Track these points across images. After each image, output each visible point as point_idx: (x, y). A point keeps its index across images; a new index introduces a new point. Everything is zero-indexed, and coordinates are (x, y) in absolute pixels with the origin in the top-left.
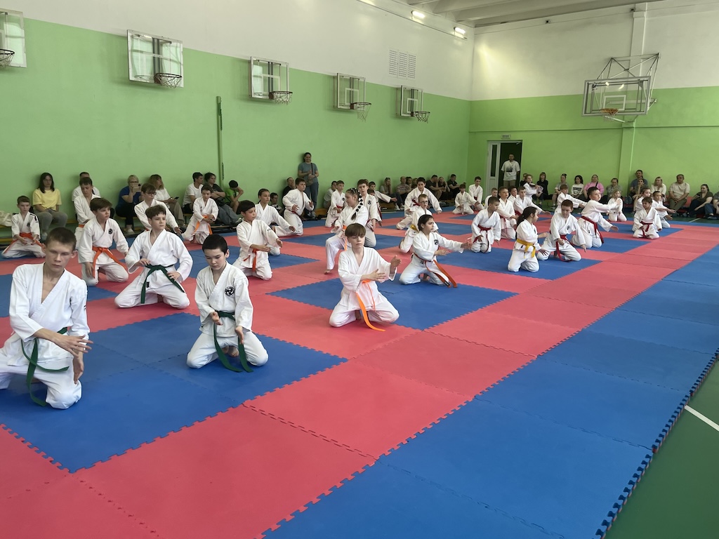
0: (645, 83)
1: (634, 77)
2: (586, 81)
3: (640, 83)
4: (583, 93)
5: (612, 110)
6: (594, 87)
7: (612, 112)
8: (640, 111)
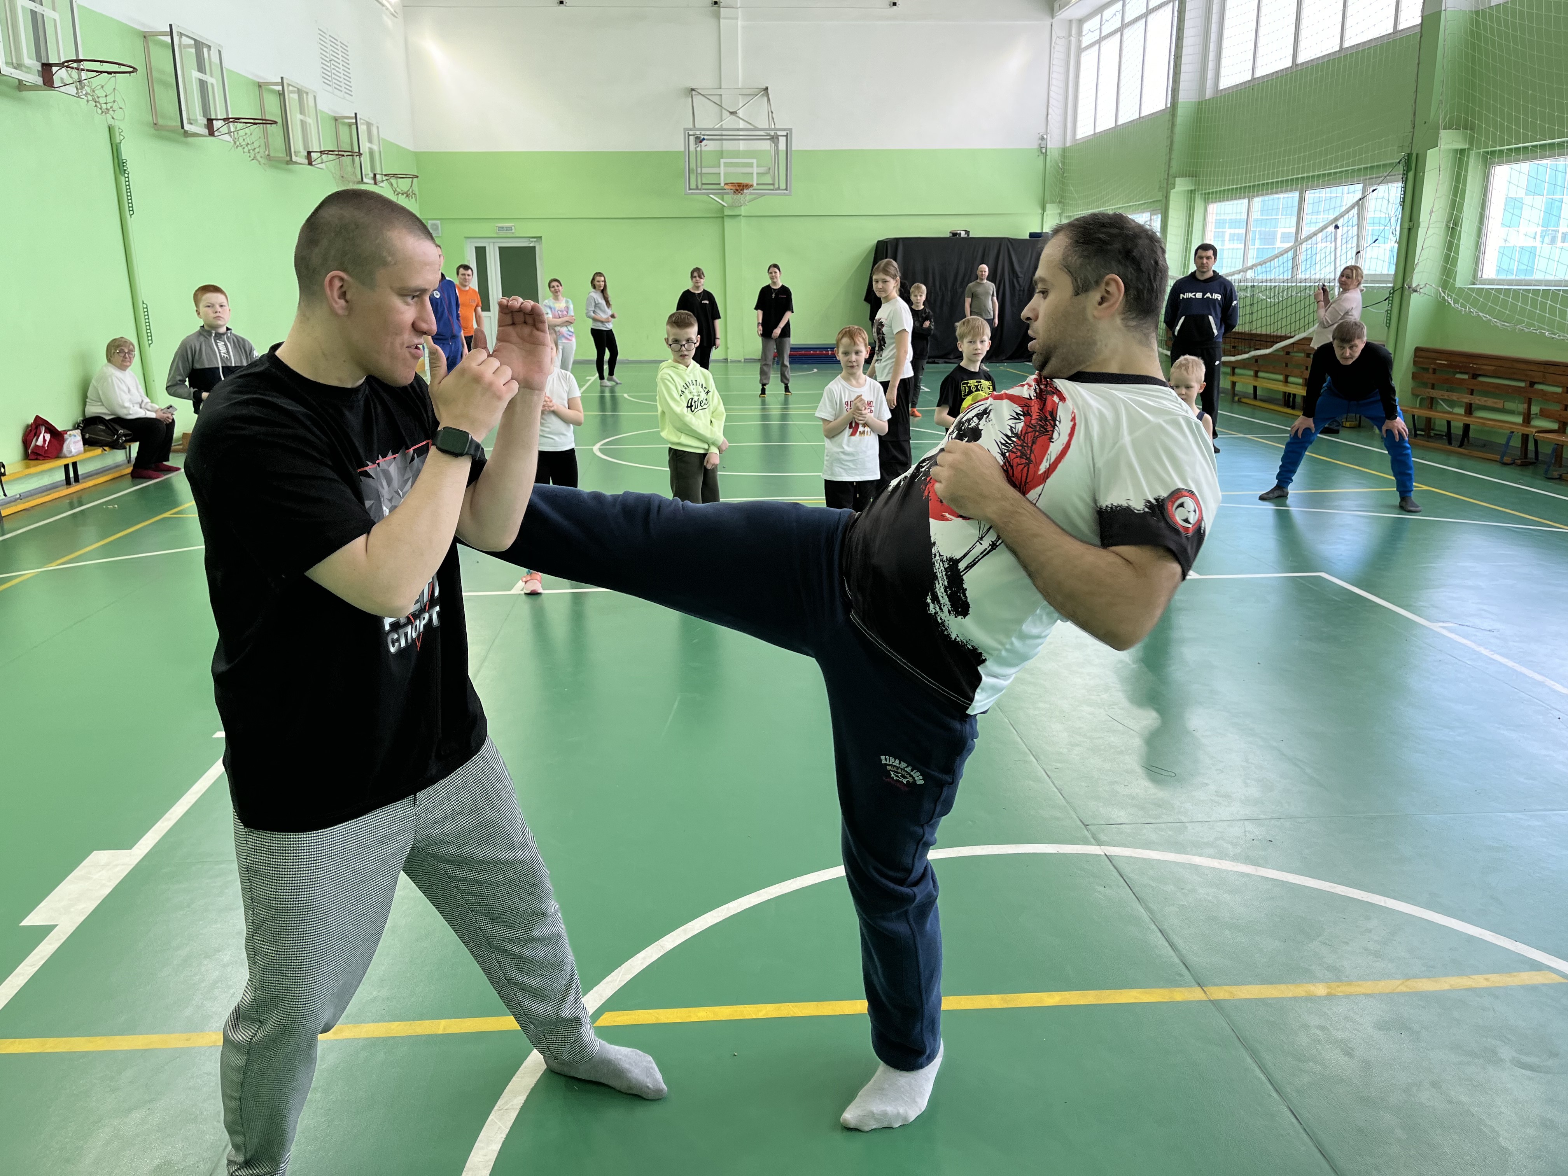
0: (782, 140)
1: (757, 129)
2: (685, 129)
3: (774, 139)
4: (683, 150)
5: (739, 185)
6: (699, 140)
7: (740, 188)
8: (779, 189)
